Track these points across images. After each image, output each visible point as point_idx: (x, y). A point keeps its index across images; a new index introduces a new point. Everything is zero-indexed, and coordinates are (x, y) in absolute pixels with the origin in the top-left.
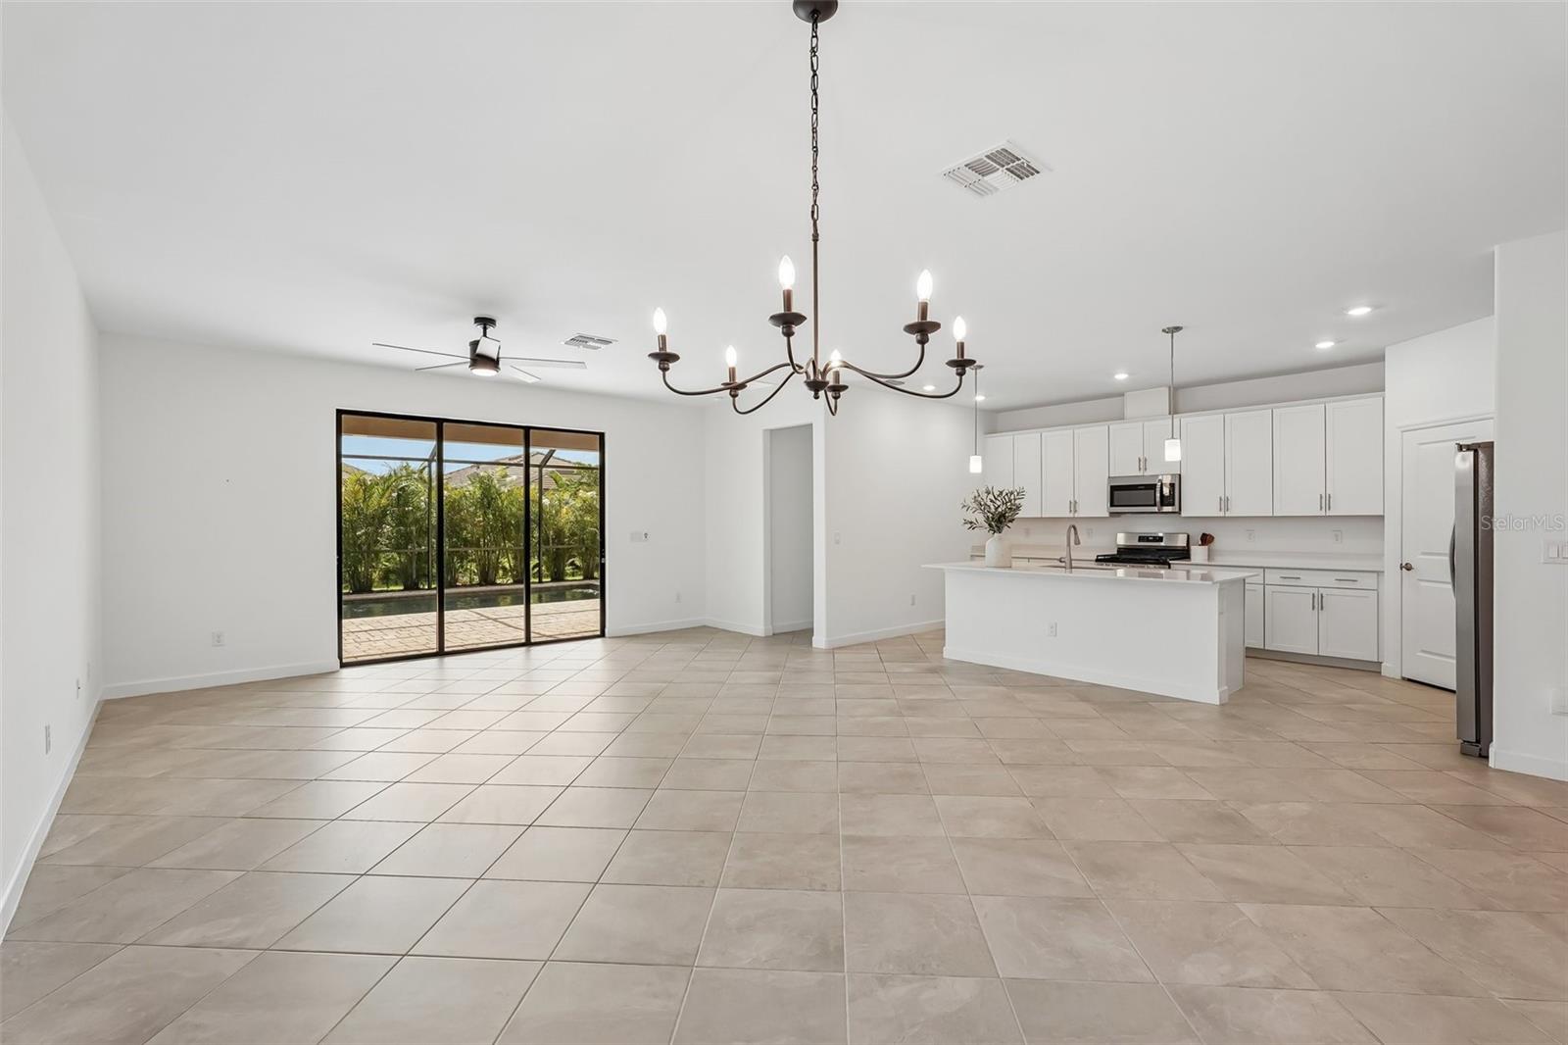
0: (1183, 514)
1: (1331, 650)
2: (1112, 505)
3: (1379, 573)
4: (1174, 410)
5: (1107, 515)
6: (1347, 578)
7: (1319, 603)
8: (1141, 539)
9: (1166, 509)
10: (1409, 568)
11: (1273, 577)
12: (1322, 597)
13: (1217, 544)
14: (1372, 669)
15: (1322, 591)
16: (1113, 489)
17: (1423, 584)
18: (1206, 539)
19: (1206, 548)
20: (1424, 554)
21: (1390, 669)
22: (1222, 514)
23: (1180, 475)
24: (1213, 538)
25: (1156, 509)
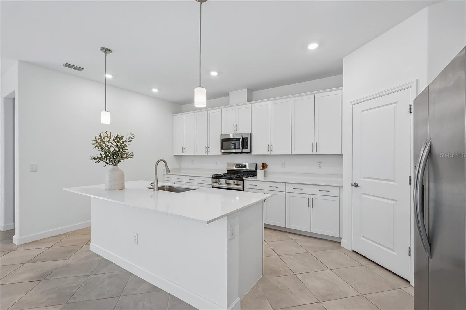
0: (253, 153)
1: (317, 230)
2: (222, 149)
3: (340, 187)
4: (250, 100)
5: (221, 154)
6: (324, 189)
7: (311, 203)
8: (237, 166)
9: (244, 151)
10: (356, 185)
11: (290, 188)
12: (313, 200)
13: (268, 169)
14: (337, 242)
15: (313, 196)
16: (223, 140)
17: (364, 196)
18: (264, 166)
19: (263, 171)
20: (364, 177)
21: (345, 243)
22: (269, 153)
23: (251, 133)
24: (267, 165)
25: (240, 151)
